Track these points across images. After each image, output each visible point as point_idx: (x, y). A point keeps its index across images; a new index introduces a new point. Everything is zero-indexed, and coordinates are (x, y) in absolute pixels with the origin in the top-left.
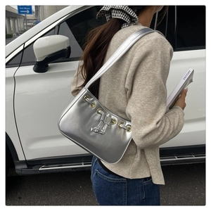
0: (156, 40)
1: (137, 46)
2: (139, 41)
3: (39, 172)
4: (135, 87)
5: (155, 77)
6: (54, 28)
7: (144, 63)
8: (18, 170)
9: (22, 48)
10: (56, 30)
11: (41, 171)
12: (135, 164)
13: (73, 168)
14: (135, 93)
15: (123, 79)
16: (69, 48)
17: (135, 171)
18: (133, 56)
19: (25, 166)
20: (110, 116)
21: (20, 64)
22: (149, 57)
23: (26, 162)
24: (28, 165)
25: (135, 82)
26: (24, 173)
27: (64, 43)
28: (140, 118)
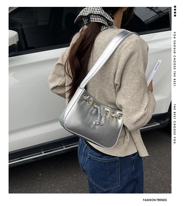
1: (122, 47)
2: (123, 43)
4: (124, 82)
5: (139, 73)
7: (130, 62)
12: (126, 144)
14: (124, 87)
15: (113, 77)
17: (126, 150)
18: (119, 56)
20: (104, 109)
22: (133, 57)
25: (124, 78)
28: (131, 108)
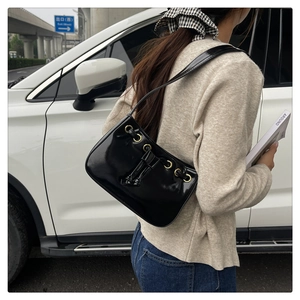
0: (244, 64)
3: (74, 254)
6: (105, 48)
8: (45, 249)
9: (58, 75)
10: (108, 52)
11: (76, 252)
13: (123, 251)
16: (125, 77)
19: (55, 245)
21: (55, 98)
23: (56, 238)
24: (59, 244)
26: (52, 254)
27: (118, 69)
